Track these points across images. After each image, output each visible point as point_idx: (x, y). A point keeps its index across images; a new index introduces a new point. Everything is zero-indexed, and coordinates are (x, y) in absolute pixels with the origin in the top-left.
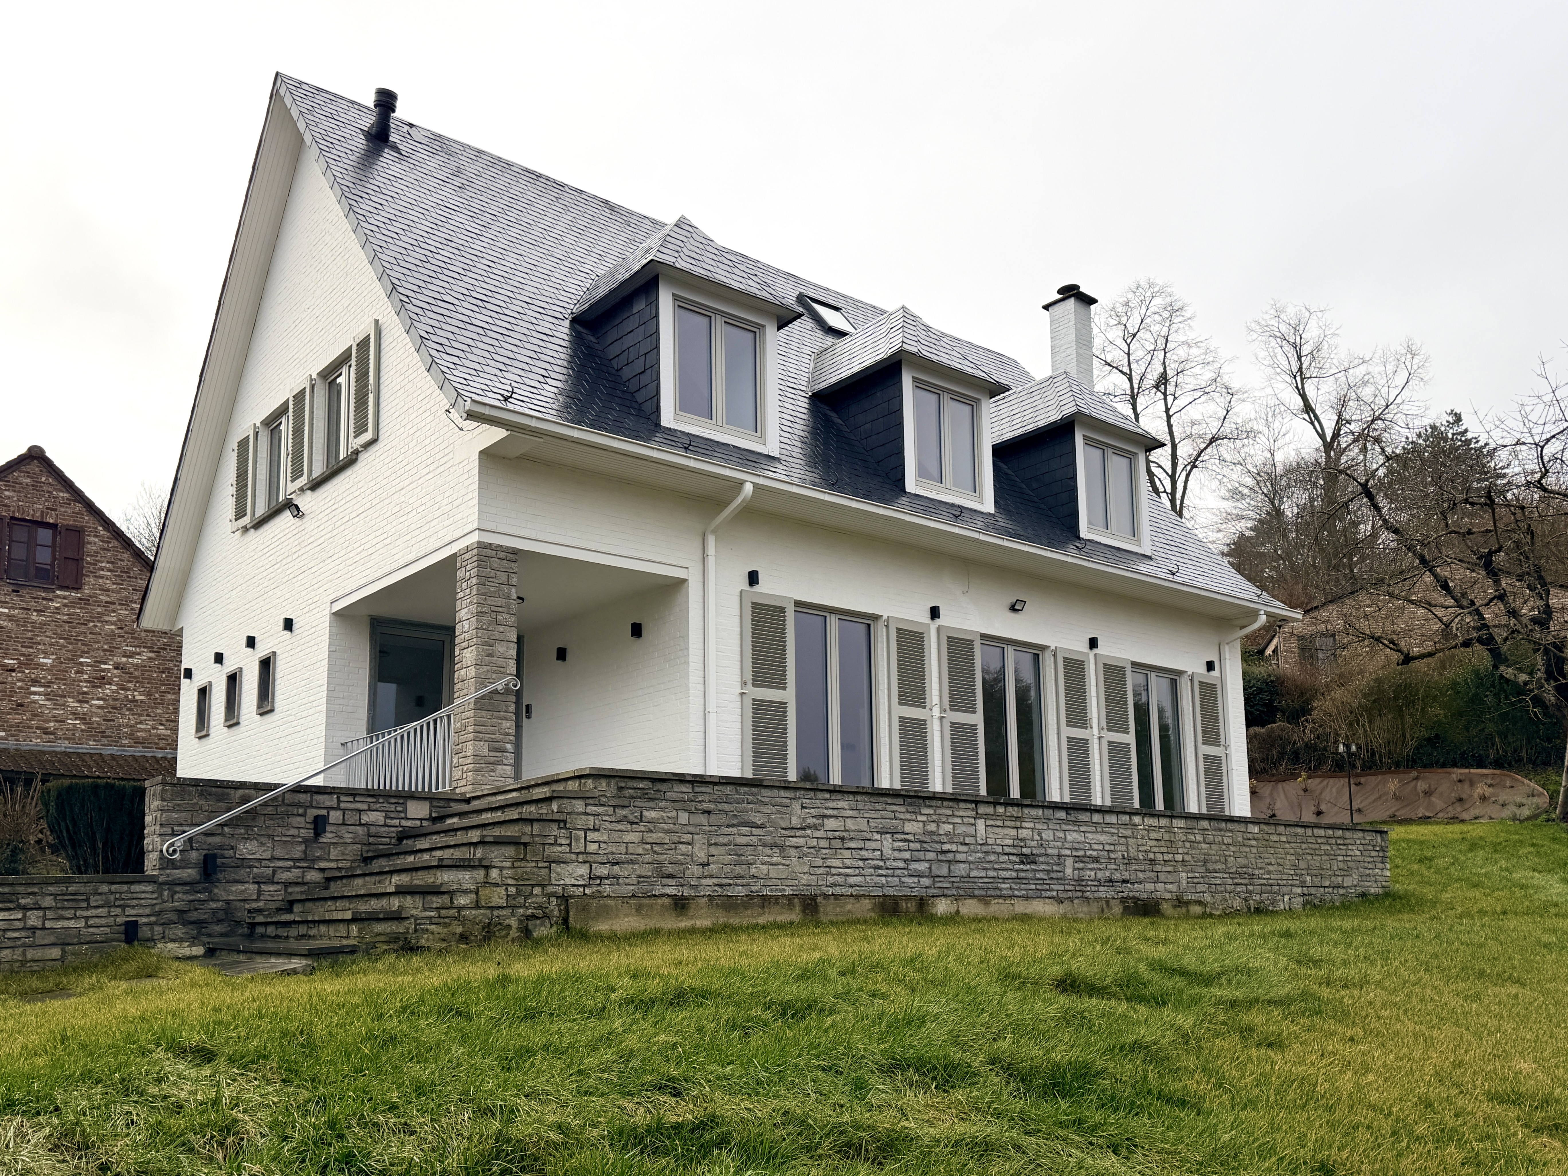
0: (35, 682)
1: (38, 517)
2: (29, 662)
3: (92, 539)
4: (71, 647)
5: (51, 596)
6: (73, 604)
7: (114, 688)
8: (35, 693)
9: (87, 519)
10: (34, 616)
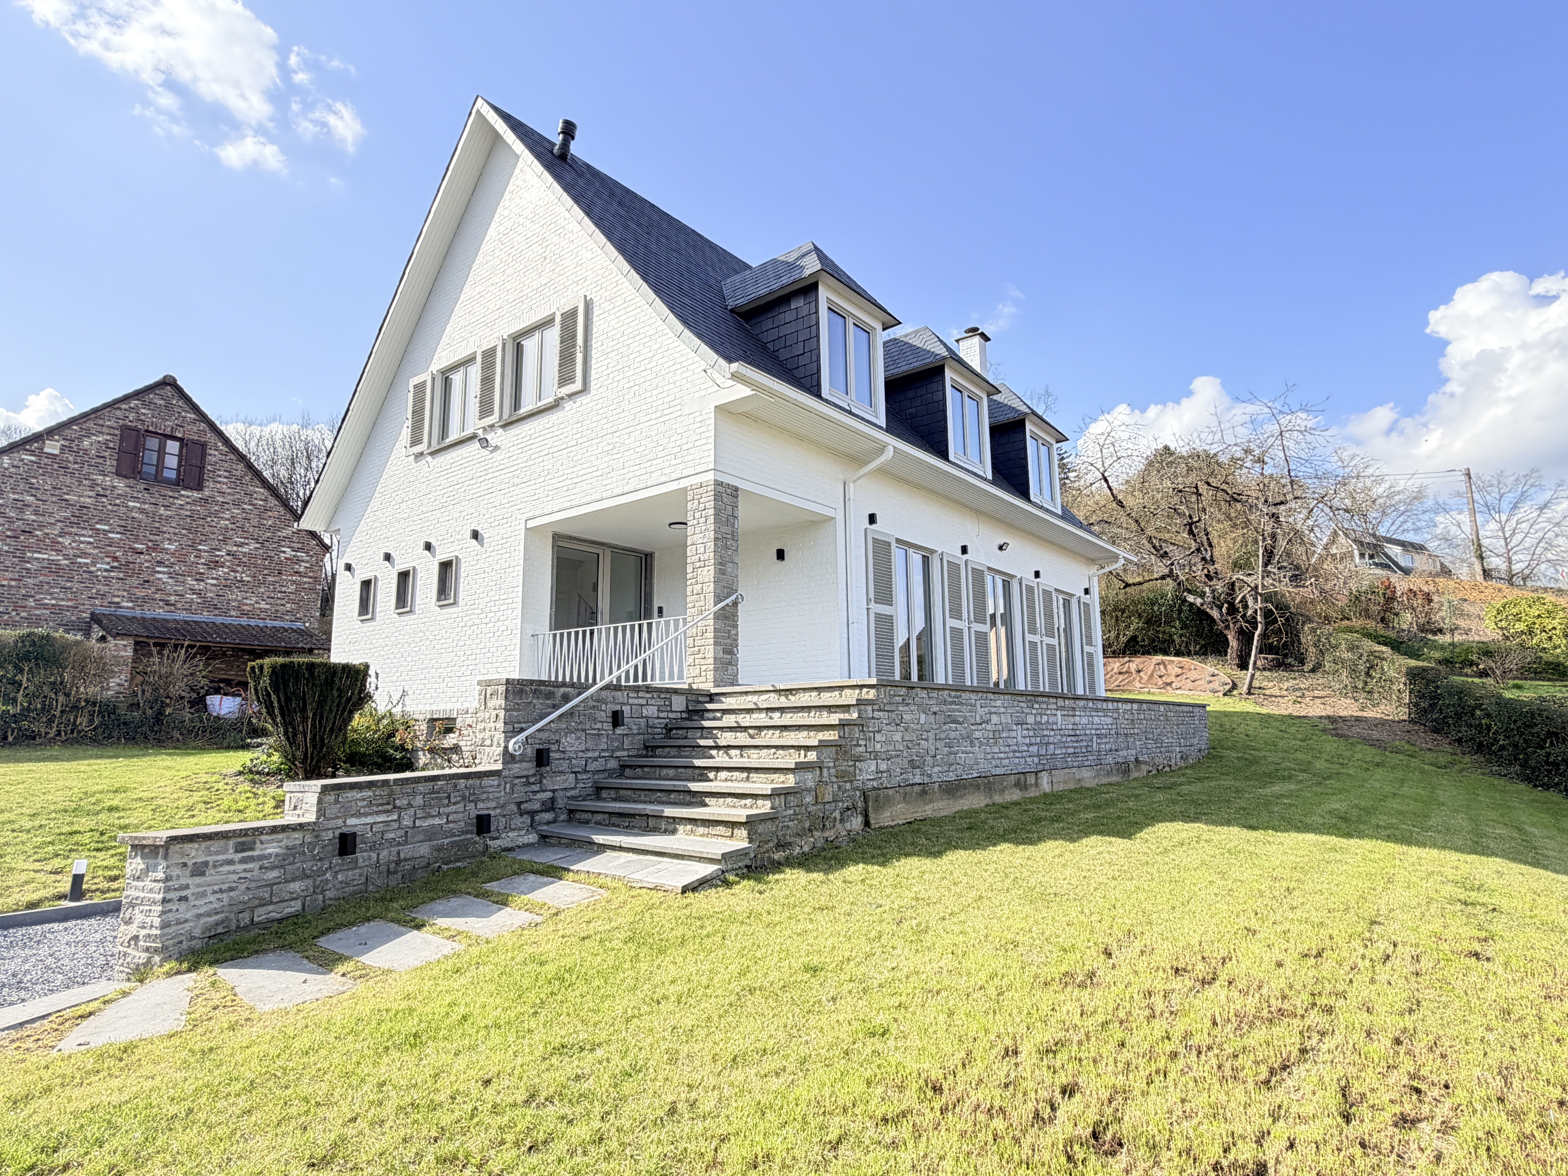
0: (160, 563)
1: (168, 431)
2: (155, 547)
3: (213, 452)
4: (191, 536)
5: (176, 495)
6: (194, 502)
7: (226, 570)
8: (159, 572)
9: (210, 436)
10: (162, 511)
